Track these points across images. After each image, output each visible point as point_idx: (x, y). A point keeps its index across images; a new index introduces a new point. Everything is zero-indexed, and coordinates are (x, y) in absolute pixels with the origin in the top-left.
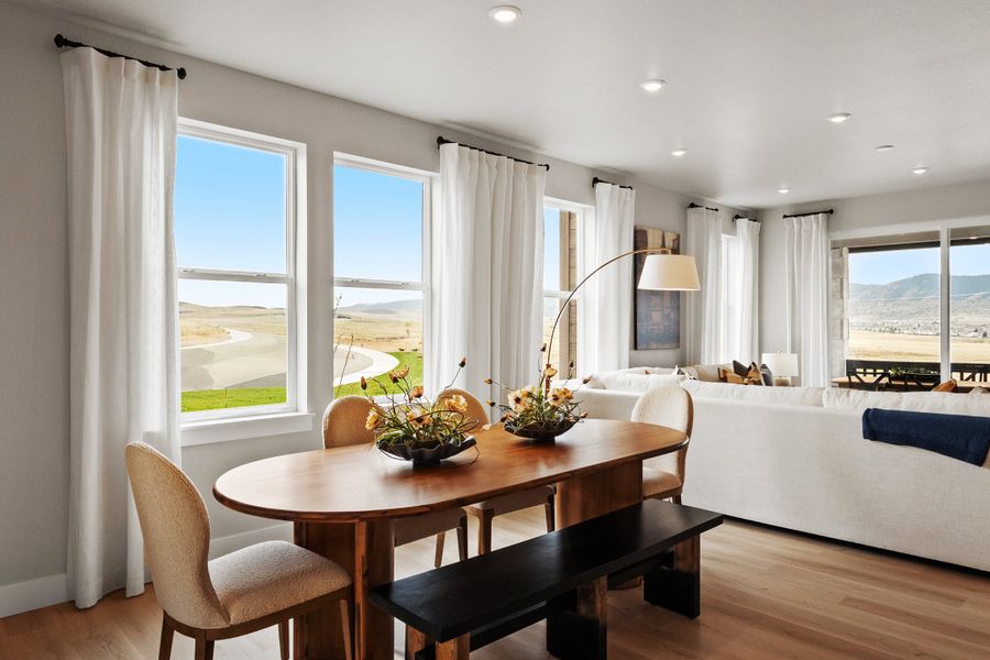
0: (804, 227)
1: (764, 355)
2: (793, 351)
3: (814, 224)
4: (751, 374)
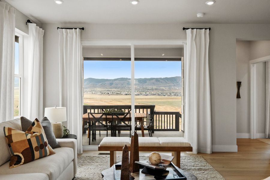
0: (69, 35)
1: (46, 109)
2: (63, 106)
3: (74, 34)
4: (34, 129)
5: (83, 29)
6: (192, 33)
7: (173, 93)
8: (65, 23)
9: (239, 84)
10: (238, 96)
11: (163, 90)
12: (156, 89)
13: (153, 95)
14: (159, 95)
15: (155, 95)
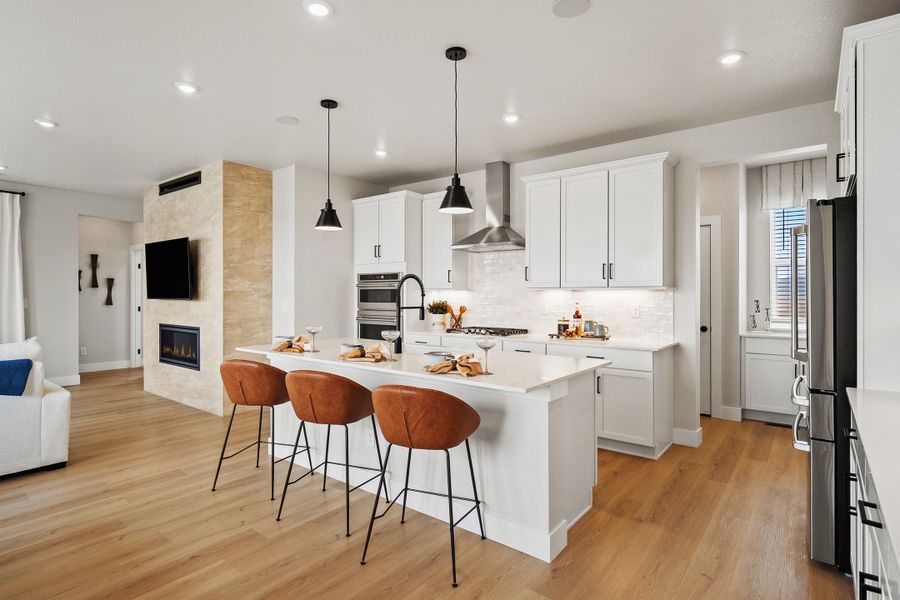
9: (110, 282)
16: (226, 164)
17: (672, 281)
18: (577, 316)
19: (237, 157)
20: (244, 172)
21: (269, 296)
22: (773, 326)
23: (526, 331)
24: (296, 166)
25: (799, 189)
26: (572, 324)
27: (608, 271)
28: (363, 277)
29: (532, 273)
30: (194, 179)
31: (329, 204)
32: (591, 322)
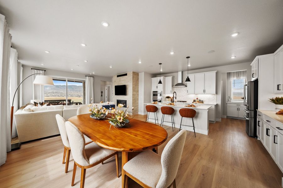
5: (45, 71)
6: (88, 78)
7: (70, 95)
8: (35, 67)
9: (102, 92)
10: (102, 96)
11: (62, 93)
12: (56, 92)
13: (54, 96)
14: (58, 96)
15: (56, 96)
16: (133, 72)
17: (217, 93)
18: (197, 99)
19: (135, 71)
20: (135, 73)
21: (138, 95)
22: (232, 101)
23: (186, 102)
24: (145, 72)
25: (238, 76)
26: (196, 100)
27: (204, 91)
28: (154, 92)
29: (188, 91)
30: (126, 75)
31: (160, 80)
32: (200, 100)
